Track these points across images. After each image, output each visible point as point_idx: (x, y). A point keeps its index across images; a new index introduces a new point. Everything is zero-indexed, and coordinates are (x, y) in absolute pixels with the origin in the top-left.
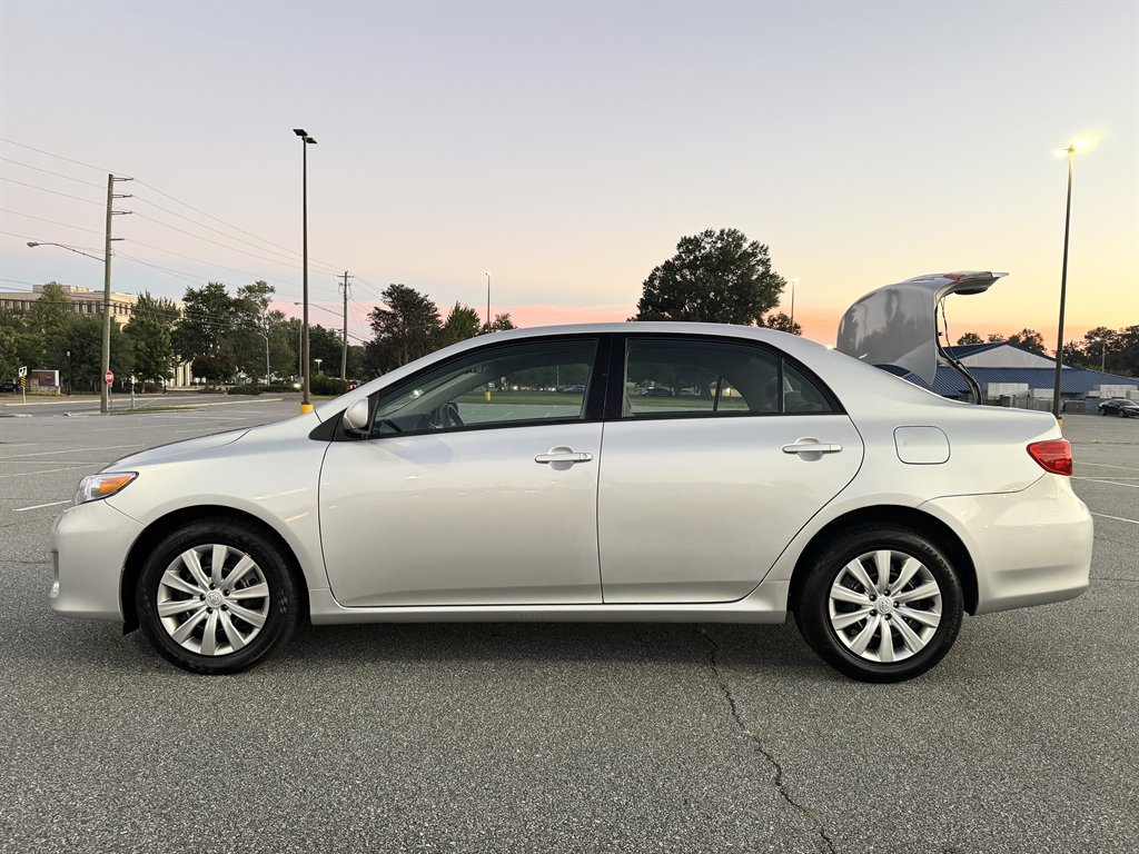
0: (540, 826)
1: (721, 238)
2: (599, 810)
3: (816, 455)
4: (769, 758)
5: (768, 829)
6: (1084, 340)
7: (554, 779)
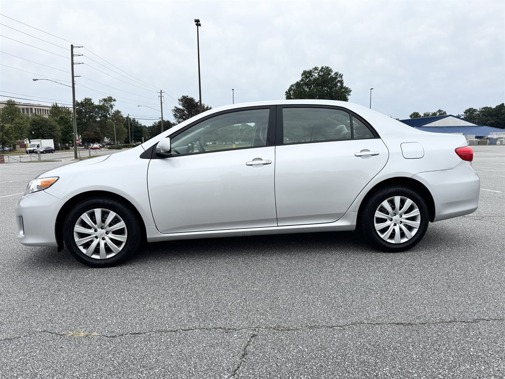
1: (321, 71)
6: (463, 114)
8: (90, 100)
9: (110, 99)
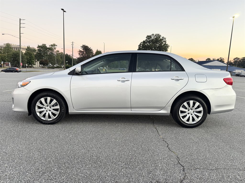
0: (118, 154)
1: (156, 36)
2: (130, 151)
3: (178, 80)
4: (166, 142)
5: (166, 156)
6: (233, 60)
7: (121, 145)
8: (45, 45)
9: (54, 45)
